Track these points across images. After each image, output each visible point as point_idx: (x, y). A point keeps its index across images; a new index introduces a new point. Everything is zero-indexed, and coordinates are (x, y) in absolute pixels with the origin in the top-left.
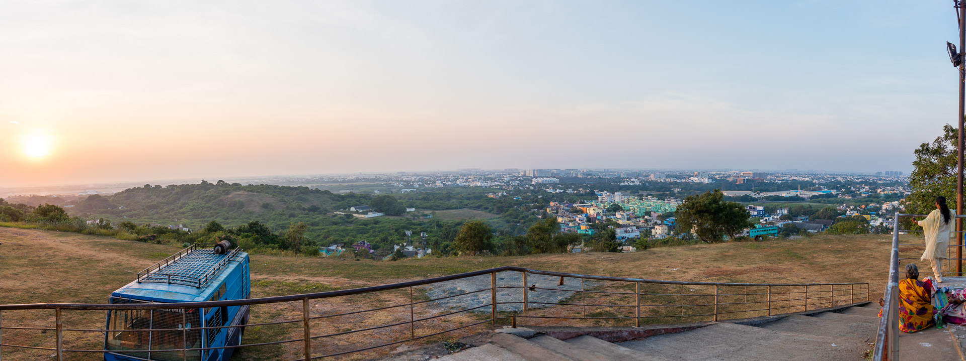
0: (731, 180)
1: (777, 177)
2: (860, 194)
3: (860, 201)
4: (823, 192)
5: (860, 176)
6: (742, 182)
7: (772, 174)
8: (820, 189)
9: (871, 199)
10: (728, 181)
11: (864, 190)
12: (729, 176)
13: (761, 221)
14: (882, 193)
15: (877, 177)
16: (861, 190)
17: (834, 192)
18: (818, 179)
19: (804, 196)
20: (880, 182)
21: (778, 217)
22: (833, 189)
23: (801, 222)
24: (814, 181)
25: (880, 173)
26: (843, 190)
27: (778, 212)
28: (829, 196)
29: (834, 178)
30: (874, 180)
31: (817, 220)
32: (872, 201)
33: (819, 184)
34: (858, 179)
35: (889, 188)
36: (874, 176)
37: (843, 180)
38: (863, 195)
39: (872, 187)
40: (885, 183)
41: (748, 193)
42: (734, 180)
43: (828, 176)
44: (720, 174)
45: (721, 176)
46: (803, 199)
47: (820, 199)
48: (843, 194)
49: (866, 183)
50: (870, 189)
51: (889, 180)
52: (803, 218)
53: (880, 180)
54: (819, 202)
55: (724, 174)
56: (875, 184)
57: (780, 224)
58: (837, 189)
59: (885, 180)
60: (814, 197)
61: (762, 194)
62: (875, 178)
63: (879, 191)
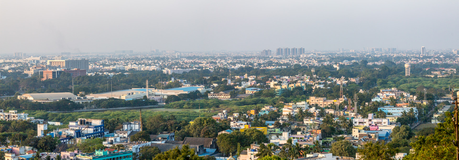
0: (31, 72)
1: (104, 65)
2: (244, 90)
3: (244, 103)
4: (184, 90)
5: (236, 58)
6: (51, 77)
7: (94, 62)
8: (177, 85)
9: (262, 98)
10: (27, 75)
11: (249, 84)
12: (26, 66)
13: (105, 143)
14: (278, 88)
15: (265, 58)
16: (244, 85)
17: (201, 89)
18: (170, 67)
19: (156, 98)
20: (269, 68)
21: (126, 135)
22: (198, 83)
23: (163, 142)
24: (165, 71)
25: (267, 52)
26: (216, 85)
27: (125, 127)
28: (194, 95)
29: (195, 63)
30: (260, 65)
31: (188, 138)
32: (263, 102)
33: (174, 75)
34: (234, 64)
35: (287, 78)
36: (259, 58)
37: (211, 68)
38: (249, 92)
39: (260, 77)
40: (280, 70)
41: (67, 95)
42: (36, 74)
43: (186, 60)
44: (10, 64)
45: (13, 66)
46: (154, 104)
47: (181, 102)
48: (216, 91)
49: (249, 70)
50: (258, 81)
51: (284, 64)
52: (166, 135)
53: (270, 64)
54: (181, 106)
55: (16, 64)
56: (264, 71)
57: (133, 148)
58: (205, 83)
59: (278, 64)
60: (171, 98)
61: (89, 97)
62: (262, 61)
63: (272, 84)
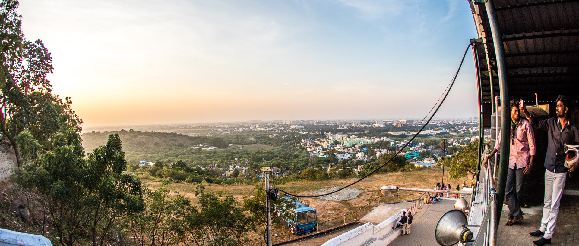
0: (395, 125)
1: (419, 122)
2: (461, 131)
3: (461, 136)
4: (442, 131)
5: (461, 120)
6: (401, 126)
7: (416, 121)
8: (440, 129)
9: (466, 134)
10: (393, 125)
11: (463, 129)
12: (394, 123)
13: (411, 149)
14: (472, 131)
15: (470, 120)
16: (462, 129)
17: (448, 131)
18: (440, 123)
19: (433, 134)
20: (471, 124)
21: (419, 146)
22: (447, 129)
23: (430, 149)
24: (438, 125)
25: (471, 118)
26: (452, 130)
27: (419, 144)
28: (445, 133)
29: (448, 122)
30: (468, 123)
31: (439, 148)
32: (466, 136)
33: (440, 126)
34: (460, 122)
35: (475, 127)
36: (468, 120)
37: (452, 123)
38: (462, 132)
39: (467, 127)
40: (474, 125)
41: (404, 132)
42: (396, 125)
43: (445, 121)
44: (389, 122)
46: (432, 136)
47: (440, 135)
48: (452, 132)
49: (464, 125)
50: (466, 128)
51: (476, 123)
52: (432, 147)
53: (471, 122)
54: (440, 137)
56: (468, 125)
57: (420, 151)
58: (449, 129)
59: (474, 123)
60: (438, 134)
61: (411, 133)
62: (469, 121)
63: (470, 129)
